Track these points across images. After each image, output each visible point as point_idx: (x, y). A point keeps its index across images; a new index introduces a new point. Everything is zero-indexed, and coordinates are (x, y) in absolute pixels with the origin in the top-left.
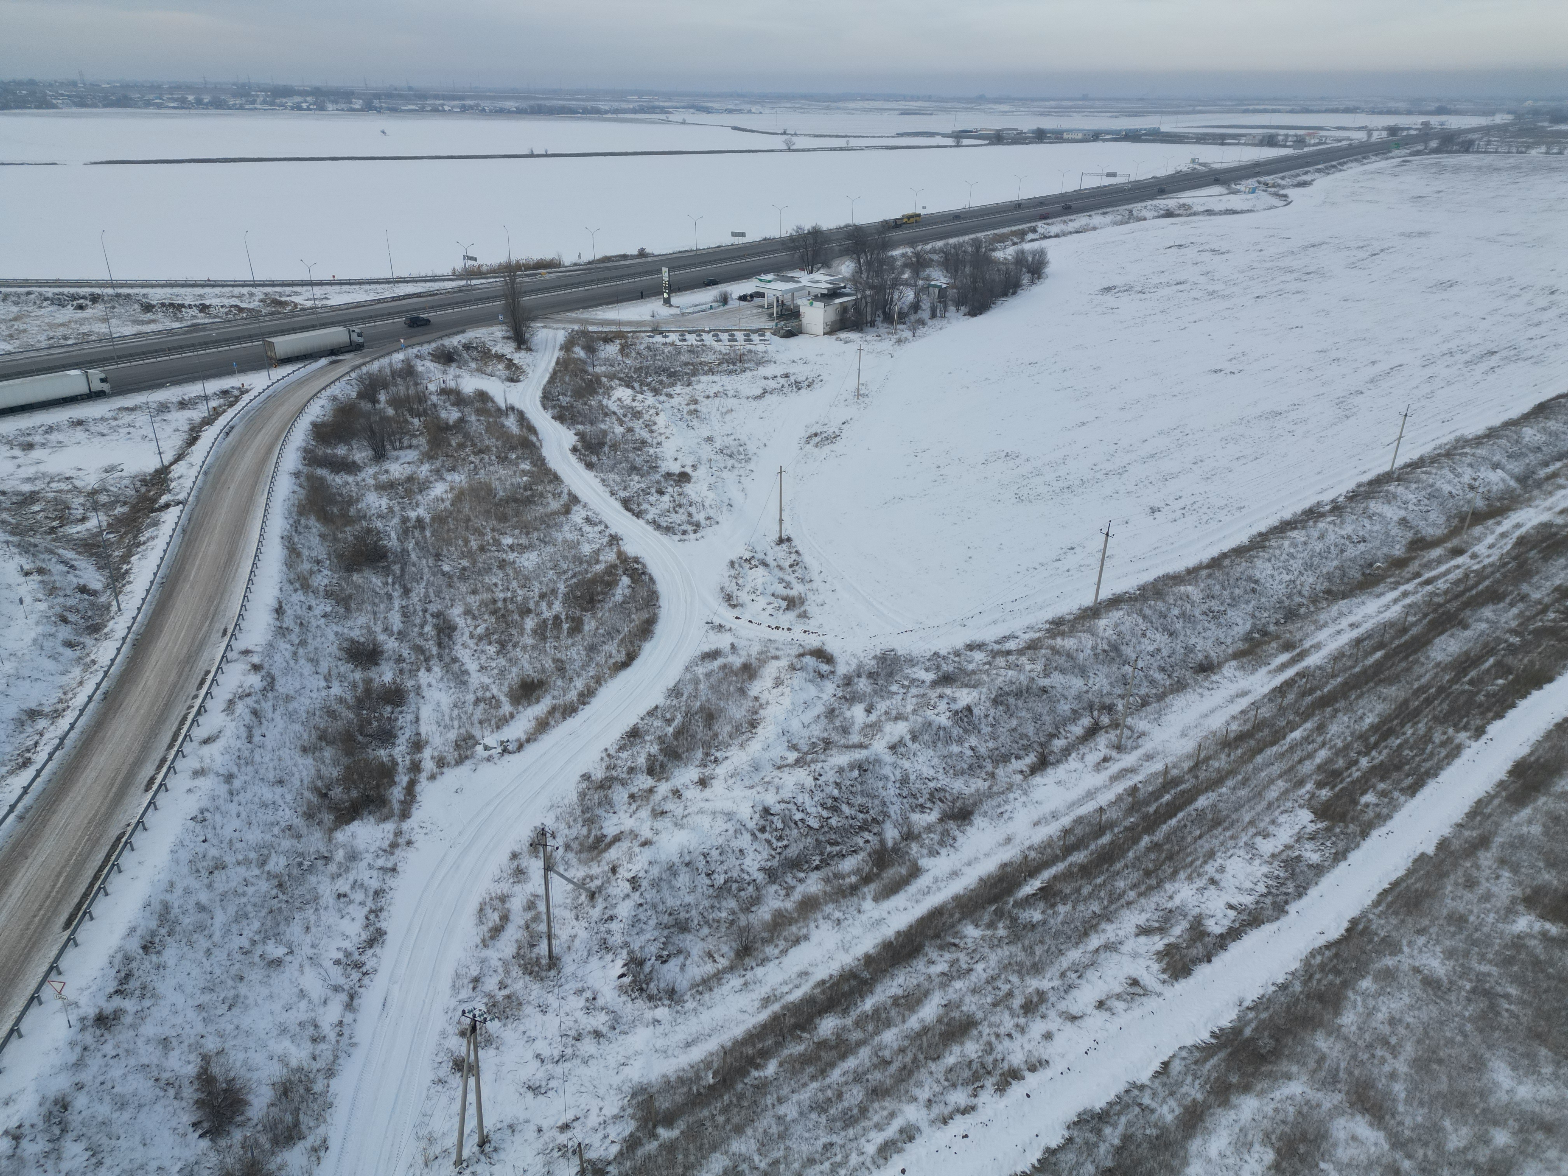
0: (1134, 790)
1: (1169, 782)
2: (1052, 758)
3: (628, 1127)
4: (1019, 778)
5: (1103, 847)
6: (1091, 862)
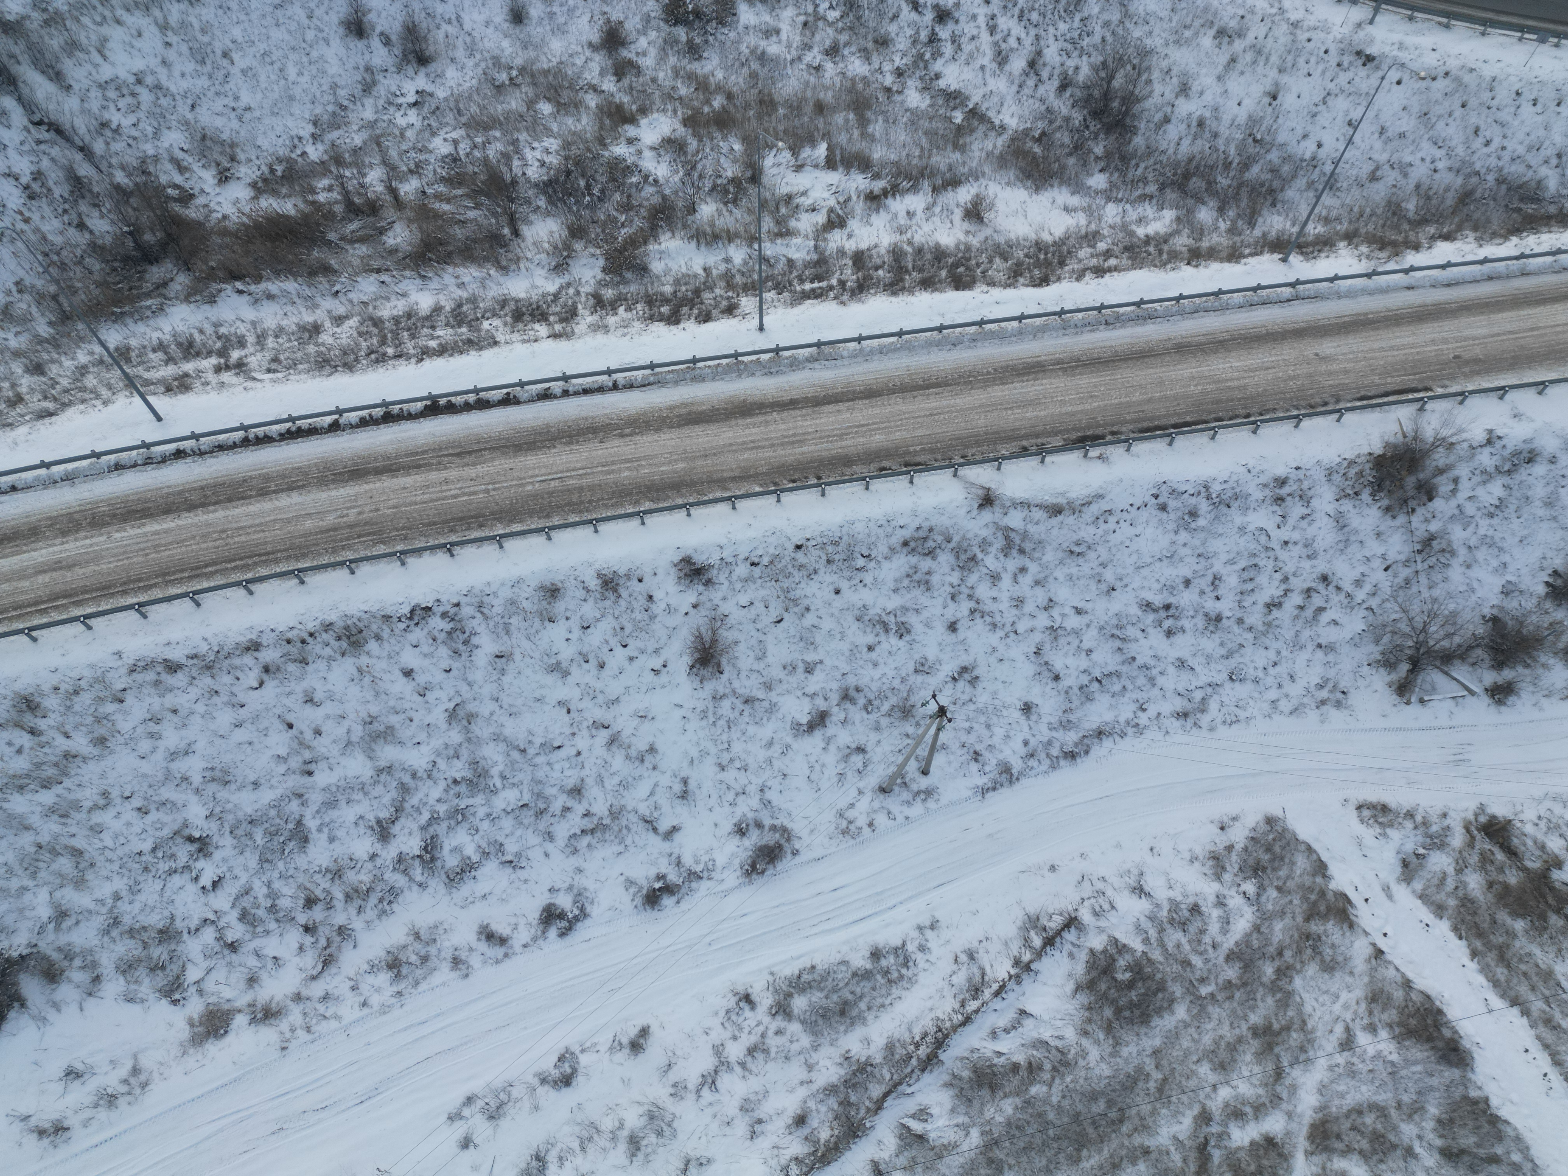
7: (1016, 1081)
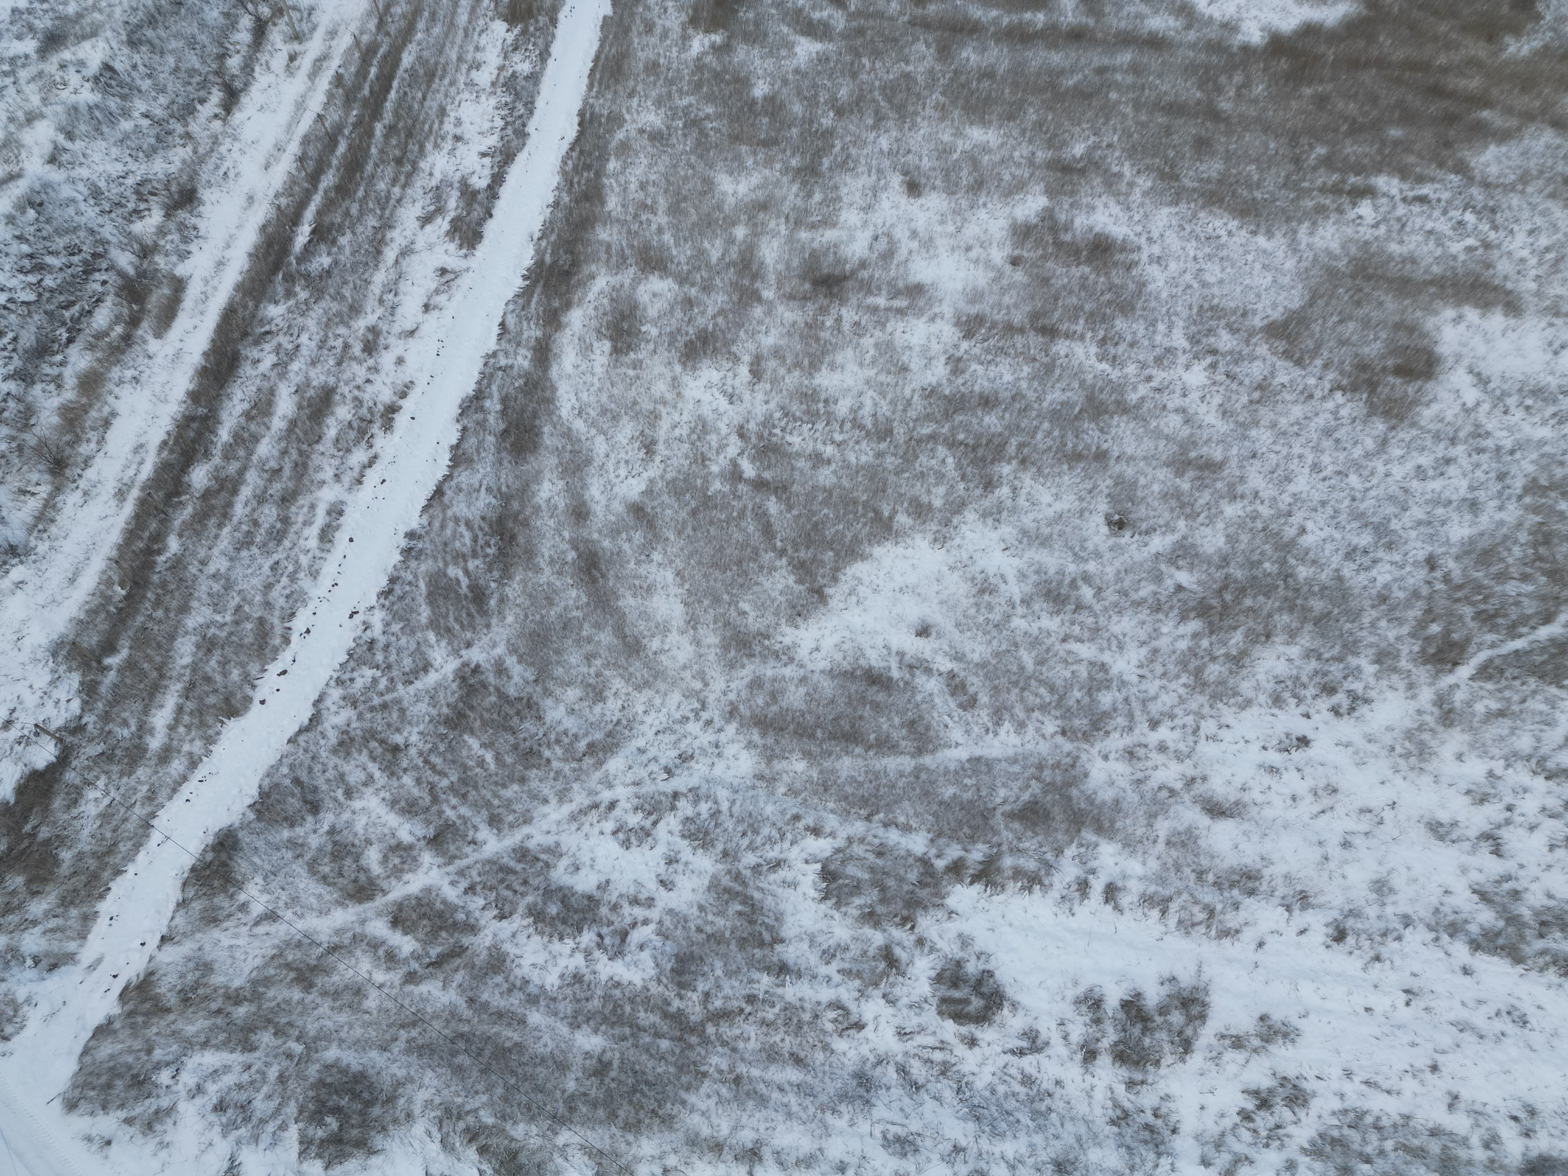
0: (338, 80)
1: (368, 53)
2: (238, 84)
3: (74, 680)
4: (217, 125)
5: (344, 156)
6: (342, 178)
7: (494, 1141)
